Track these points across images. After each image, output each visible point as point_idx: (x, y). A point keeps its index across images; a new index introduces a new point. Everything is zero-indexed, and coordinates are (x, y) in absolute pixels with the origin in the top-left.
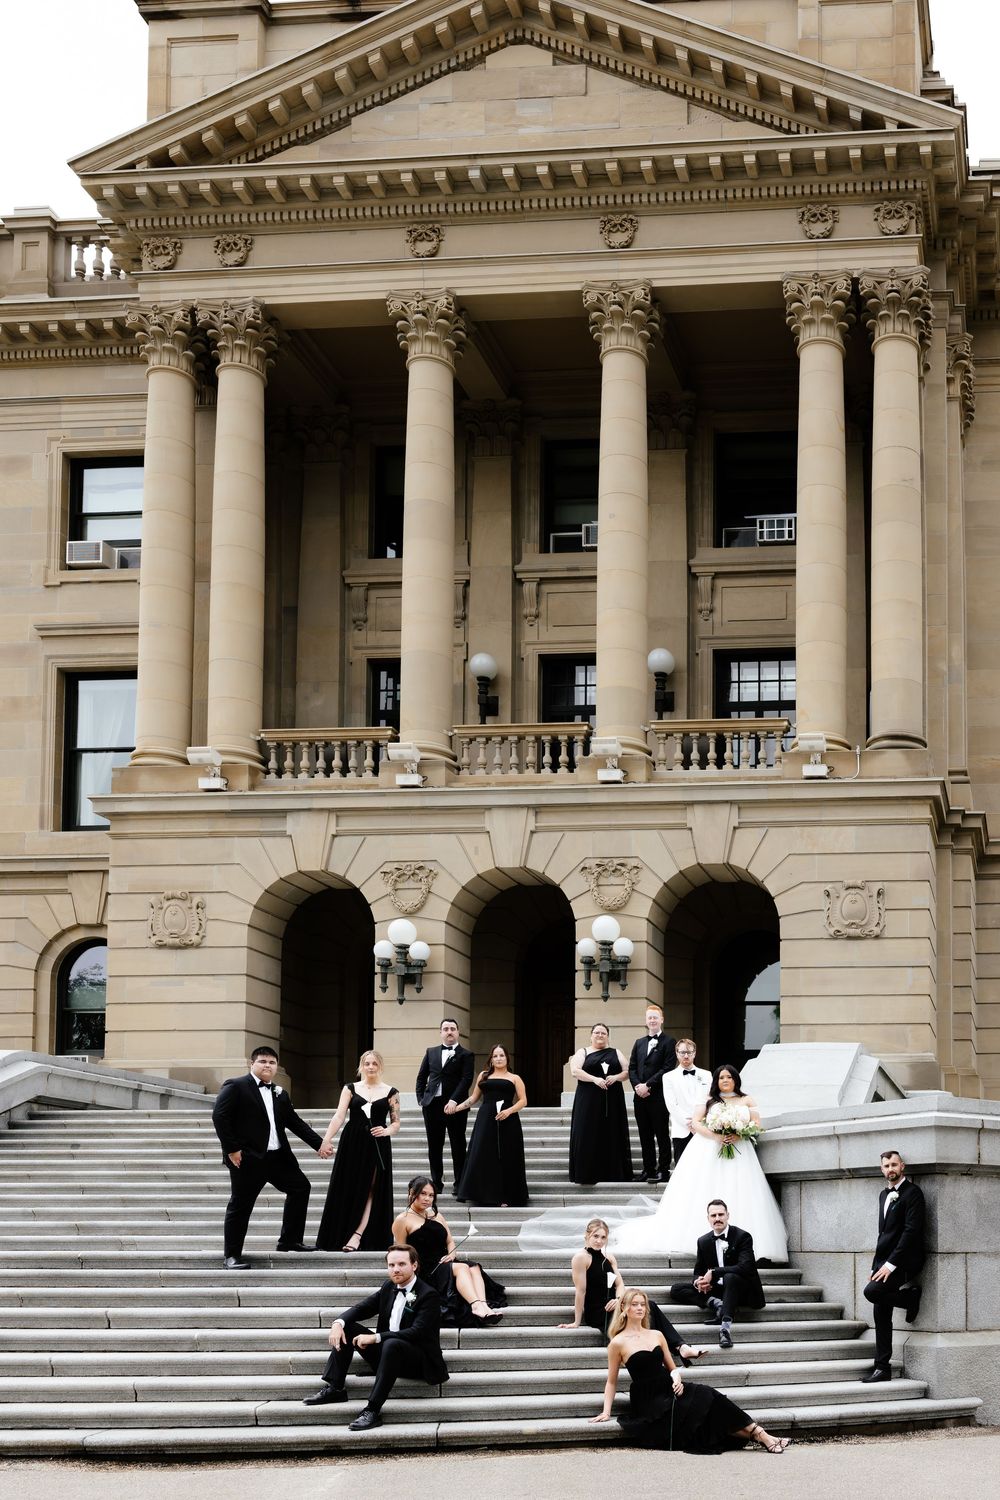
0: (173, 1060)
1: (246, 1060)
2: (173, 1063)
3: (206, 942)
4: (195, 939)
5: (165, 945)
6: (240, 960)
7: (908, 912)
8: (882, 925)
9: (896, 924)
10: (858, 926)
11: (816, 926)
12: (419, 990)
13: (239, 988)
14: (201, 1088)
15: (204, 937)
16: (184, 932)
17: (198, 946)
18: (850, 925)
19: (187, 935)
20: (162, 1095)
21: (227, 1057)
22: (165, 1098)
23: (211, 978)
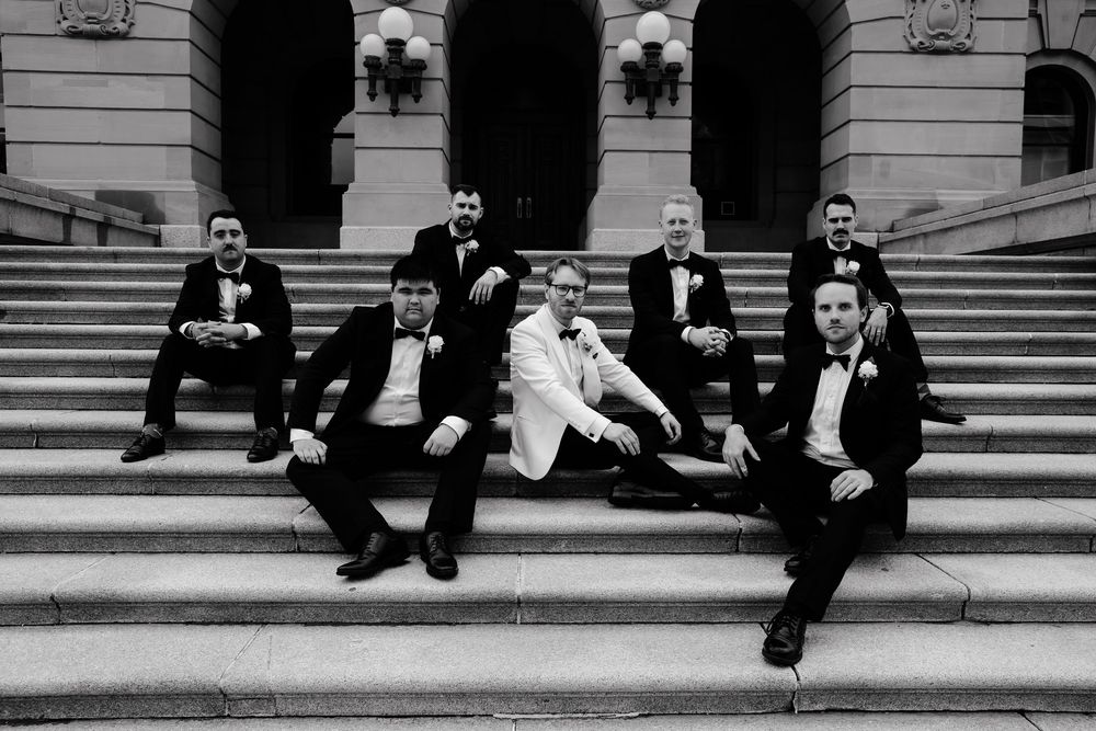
0: (99, 181)
1: (194, 183)
2: (99, 185)
3: (136, 32)
4: (122, 27)
5: (81, 32)
6: (181, 57)
7: (1003, 23)
8: (972, 38)
9: (991, 36)
10: (948, 37)
11: (894, 36)
12: (417, 101)
13: (182, 92)
14: (136, 216)
15: (132, 24)
16: (105, 17)
17: (124, 36)
18: (936, 37)
19: (110, 21)
20: (99, 224)
21: (168, 178)
22: (104, 229)
23: (145, 78)
